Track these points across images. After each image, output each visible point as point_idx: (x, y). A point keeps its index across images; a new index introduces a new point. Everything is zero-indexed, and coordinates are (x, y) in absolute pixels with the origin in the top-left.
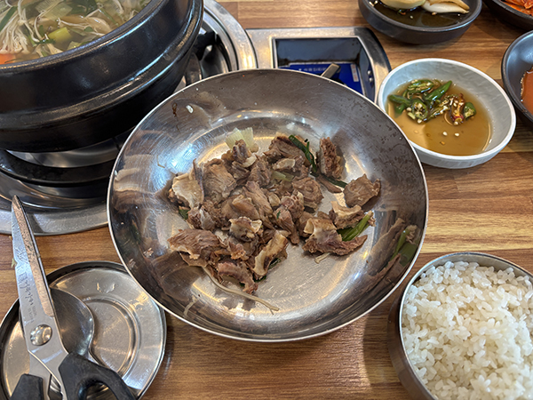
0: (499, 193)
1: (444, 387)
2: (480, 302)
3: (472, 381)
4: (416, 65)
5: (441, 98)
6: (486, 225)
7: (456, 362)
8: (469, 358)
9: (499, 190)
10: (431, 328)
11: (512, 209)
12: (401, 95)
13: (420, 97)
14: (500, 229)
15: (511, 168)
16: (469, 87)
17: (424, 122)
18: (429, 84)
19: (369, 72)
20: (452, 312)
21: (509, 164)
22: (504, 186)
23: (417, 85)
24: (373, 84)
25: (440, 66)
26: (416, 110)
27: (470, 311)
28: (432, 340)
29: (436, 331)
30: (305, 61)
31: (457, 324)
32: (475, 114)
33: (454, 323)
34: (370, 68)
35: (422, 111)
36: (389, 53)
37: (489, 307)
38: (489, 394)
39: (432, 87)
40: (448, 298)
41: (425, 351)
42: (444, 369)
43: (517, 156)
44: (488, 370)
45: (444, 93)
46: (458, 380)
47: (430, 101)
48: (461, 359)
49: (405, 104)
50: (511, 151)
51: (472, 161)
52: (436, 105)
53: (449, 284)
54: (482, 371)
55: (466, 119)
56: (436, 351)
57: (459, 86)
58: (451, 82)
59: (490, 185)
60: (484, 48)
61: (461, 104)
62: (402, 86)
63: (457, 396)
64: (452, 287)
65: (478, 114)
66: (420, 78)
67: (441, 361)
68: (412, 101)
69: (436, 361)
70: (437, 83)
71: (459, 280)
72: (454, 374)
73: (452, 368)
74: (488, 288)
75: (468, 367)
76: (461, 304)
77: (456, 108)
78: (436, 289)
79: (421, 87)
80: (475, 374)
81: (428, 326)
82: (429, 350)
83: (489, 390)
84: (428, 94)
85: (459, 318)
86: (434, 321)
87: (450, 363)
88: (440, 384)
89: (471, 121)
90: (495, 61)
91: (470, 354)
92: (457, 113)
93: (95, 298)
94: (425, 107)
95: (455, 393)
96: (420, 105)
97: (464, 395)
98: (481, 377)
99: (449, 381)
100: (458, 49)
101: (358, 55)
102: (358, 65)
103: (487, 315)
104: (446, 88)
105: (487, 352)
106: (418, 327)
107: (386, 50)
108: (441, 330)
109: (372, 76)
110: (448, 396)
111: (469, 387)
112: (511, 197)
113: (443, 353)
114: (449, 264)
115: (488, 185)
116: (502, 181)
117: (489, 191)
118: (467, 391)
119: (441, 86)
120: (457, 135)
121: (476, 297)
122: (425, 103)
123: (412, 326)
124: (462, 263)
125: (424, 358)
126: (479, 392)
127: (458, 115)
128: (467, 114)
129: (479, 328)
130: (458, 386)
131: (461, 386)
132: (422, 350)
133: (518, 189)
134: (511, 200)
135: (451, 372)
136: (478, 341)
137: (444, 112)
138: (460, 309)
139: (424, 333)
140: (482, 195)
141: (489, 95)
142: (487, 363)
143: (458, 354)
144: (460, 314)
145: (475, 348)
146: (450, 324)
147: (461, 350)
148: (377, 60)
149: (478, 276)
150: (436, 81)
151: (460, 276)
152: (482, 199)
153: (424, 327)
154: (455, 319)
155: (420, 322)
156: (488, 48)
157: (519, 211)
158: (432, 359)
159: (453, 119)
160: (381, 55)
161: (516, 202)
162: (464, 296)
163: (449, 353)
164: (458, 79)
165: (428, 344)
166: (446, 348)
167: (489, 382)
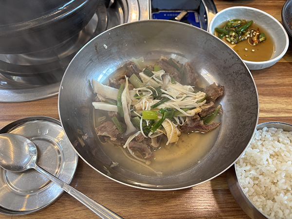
0: (278, 85)
1: (258, 200)
2: (283, 151)
3: (275, 197)
4: (232, 10)
5: (246, 30)
6: (269, 103)
7: (266, 186)
8: (274, 183)
9: (278, 83)
10: (253, 165)
11: (284, 94)
12: (223, 28)
13: (234, 29)
14: (277, 105)
15: (285, 71)
16: (263, 24)
17: (235, 43)
18: (239, 22)
19: (205, 16)
20: (266, 156)
21: (284, 69)
22: (281, 81)
23: (233, 22)
24: (206, 23)
25: (246, 11)
26: (231, 36)
27: (277, 157)
28: (253, 172)
29: (256, 167)
30: (168, 10)
31: (269, 163)
32: (265, 39)
33: (267, 162)
34: (206, 14)
35: (235, 37)
36: (217, 5)
37: (288, 154)
38: (286, 204)
39: (241, 24)
40: (264, 148)
41: (248, 178)
42: (259, 189)
43: (289, 64)
44: (286, 191)
45: (248, 28)
46: (267, 196)
47: (239, 31)
48: (270, 183)
49: (224, 33)
50: (285, 61)
51: (262, 65)
52: (243, 34)
53: (264, 141)
54: (282, 191)
55: (260, 42)
56: (255, 179)
57: (257, 23)
58: (252, 22)
59: (273, 80)
60: (272, 4)
61: (258, 34)
62: (223, 23)
63: (266, 205)
64: (266, 142)
65: (267, 39)
66: (234, 18)
67: (257, 184)
68: (229, 32)
69: (254, 184)
70: (244, 22)
71: (271, 138)
72: (265, 192)
73: (264, 188)
74: (288, 143)
75: (274, 189)
76: (271, 152)
77: (255, 36)
78: (257, 143)
79: (235, 24)
80: (277, 193)
81: (250, 164)
82: (251, 178)
83: (286, 202)
84: (239, 28)
85: (270, 160)
86: (255, 161)
87: (263, 186)
88: (256, 198)
89: (263, 44)
90: (278, 11)
91: (275, 181)
92: (255, 39)
93: (37, 138)
94: (236, 35)
95: (265, 203)
96: (234, 34)
97: (270, 205)
98: (282, 195)
99: (261, 196)
100: (257, 4)
101: (199, 7)
102: (199, 13)
103: (287, 159)
104: (249, 24)
105: (286, 181)
106: (245, 164)
107: (215, 3)
108: (259, 166)
109: (206, 18)
110: (260, 205)
111: (273, 200)
112: (285, 87)
113: (259, 180)
114: (265, 128)
115: (271, 80)
116: (280, 78)
117: (272, 84)
118: (272, 202)
119: (246, 23)
120: (253, 50)
121: (281, 149)
122: (237, 33)
123: (241, 163)
124: (273, 128)
125: (247, 182)
126: (280, 203)
127: (256, 40)
128: (261, 40)
129: (282, 166)
130: (266, 200)
131: (269, 199)
132: (246, 177)
133: (288, 83)
134: (284, 89)
135: (263, 191)
136: (280, 174)
137: (248, 38)
138: (271, 155)
139: (248, 167)
140: (268, 86)
141: (274, 29)
142: (285, 187)
143: (268, 181)
144: (270, 158)
145: (279, 178)
146: (264, 163)
147: (270, 179)
148: (209, 8)
149: (282, 136)
150: (244, 20)
151: (272, 136)
152: (267, 88)
153: (248, 164)
154: (267, 160)
155: (246, 161)
156: (274, 4)
157: (289, 95)
158: (252, 183)
159: (252, 42)
160: (212, 5)
161: (287, 90)
162: (273, 147)
163: (263, 180)
164: (257, 19)
165: (250, 174)
166: (261, 177)
167: (286, 197)
